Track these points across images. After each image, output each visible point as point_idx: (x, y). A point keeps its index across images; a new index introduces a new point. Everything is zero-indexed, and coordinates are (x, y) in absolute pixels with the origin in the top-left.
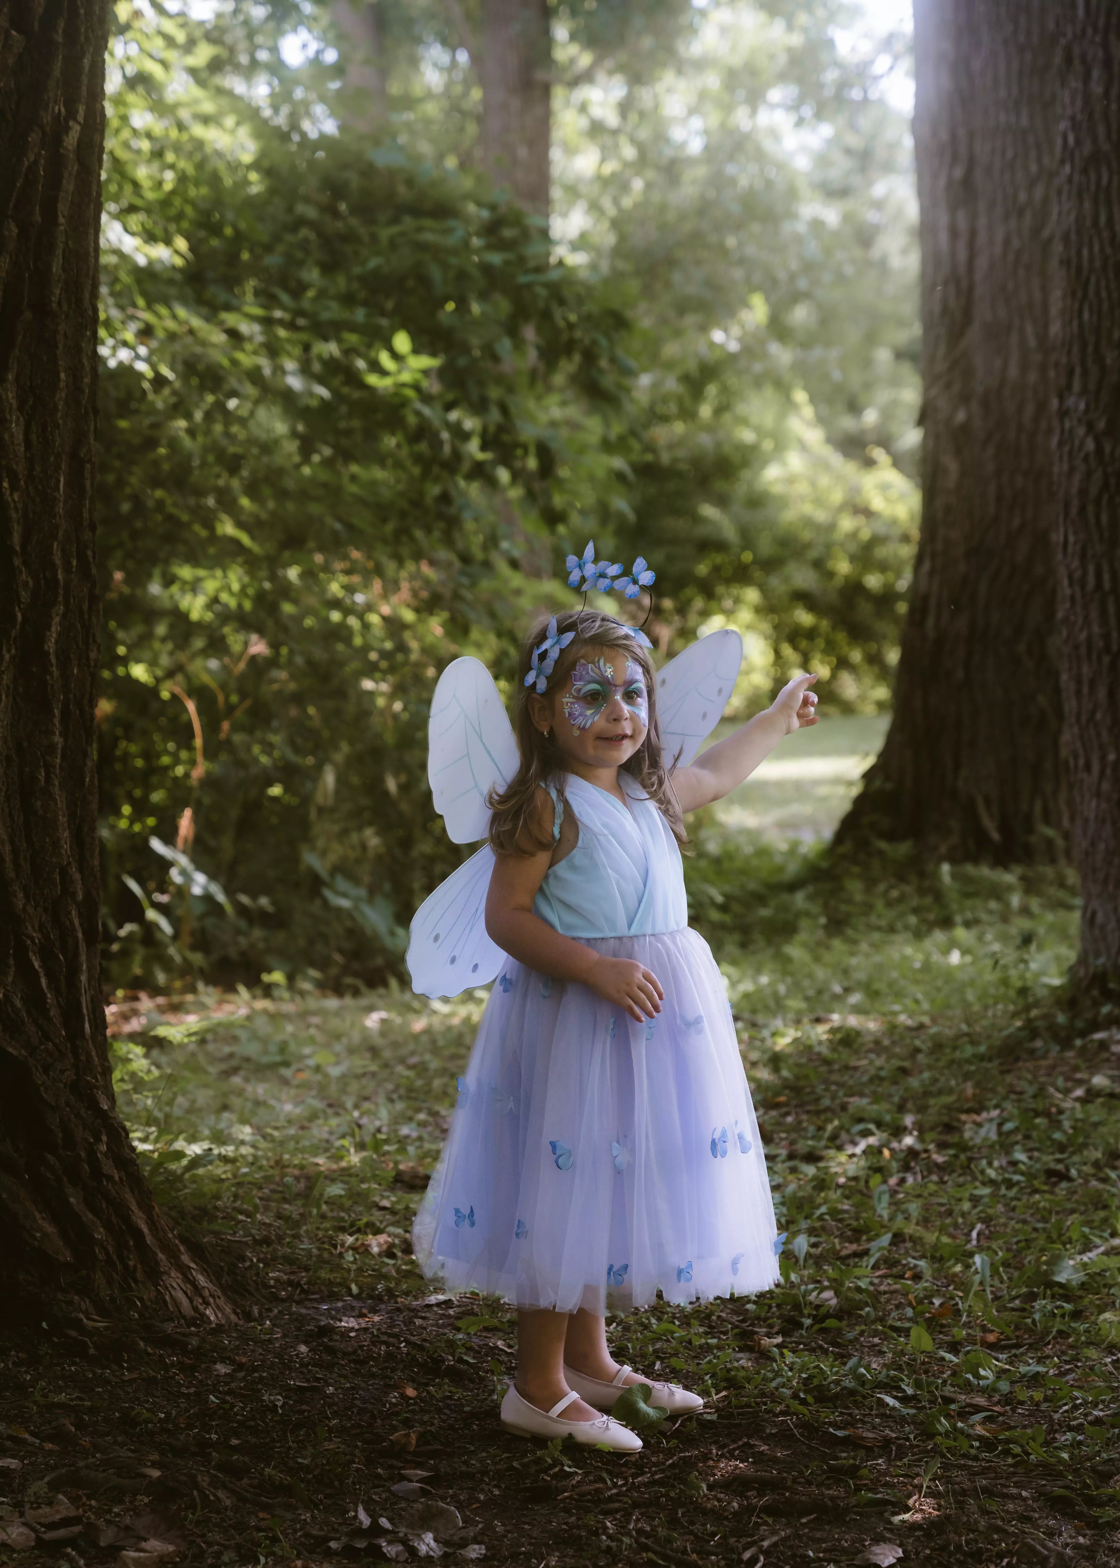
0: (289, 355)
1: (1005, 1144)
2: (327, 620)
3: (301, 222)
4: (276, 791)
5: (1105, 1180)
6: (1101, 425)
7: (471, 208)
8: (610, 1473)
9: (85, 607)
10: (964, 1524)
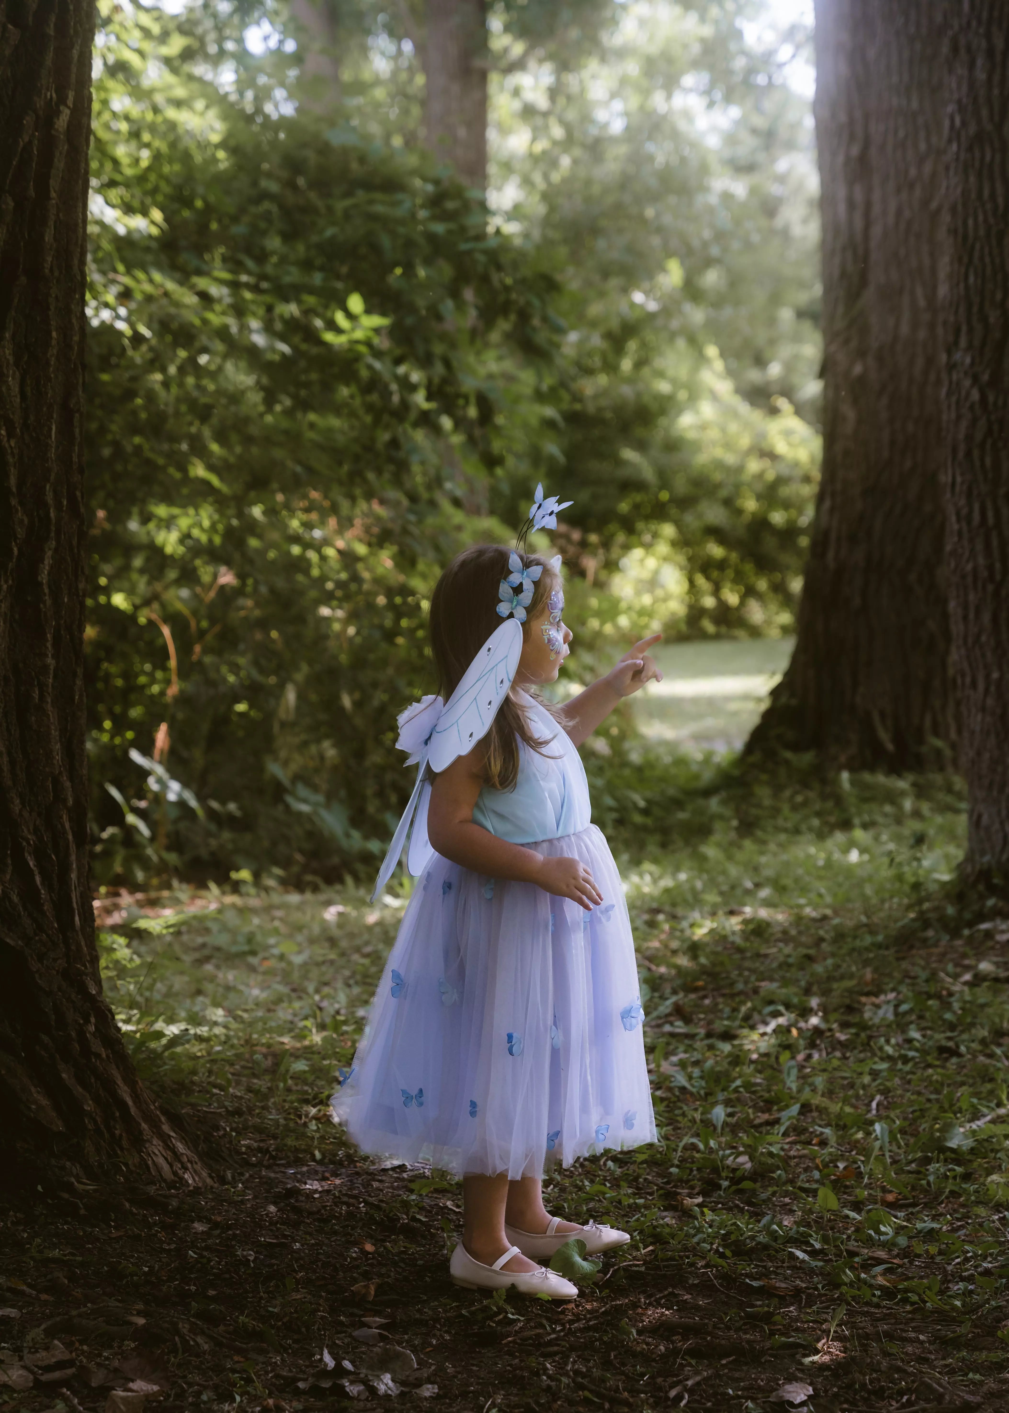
0: (254, 314)
1: (901, 1024)
2: (288, 553)
3: (264, 196)
4: (241, 707)
5: (991, 1056)
6: (986, 377)
7: (418, 183)
8: (548, 1319)
9: (75, 542)
10: (868, 1364)
